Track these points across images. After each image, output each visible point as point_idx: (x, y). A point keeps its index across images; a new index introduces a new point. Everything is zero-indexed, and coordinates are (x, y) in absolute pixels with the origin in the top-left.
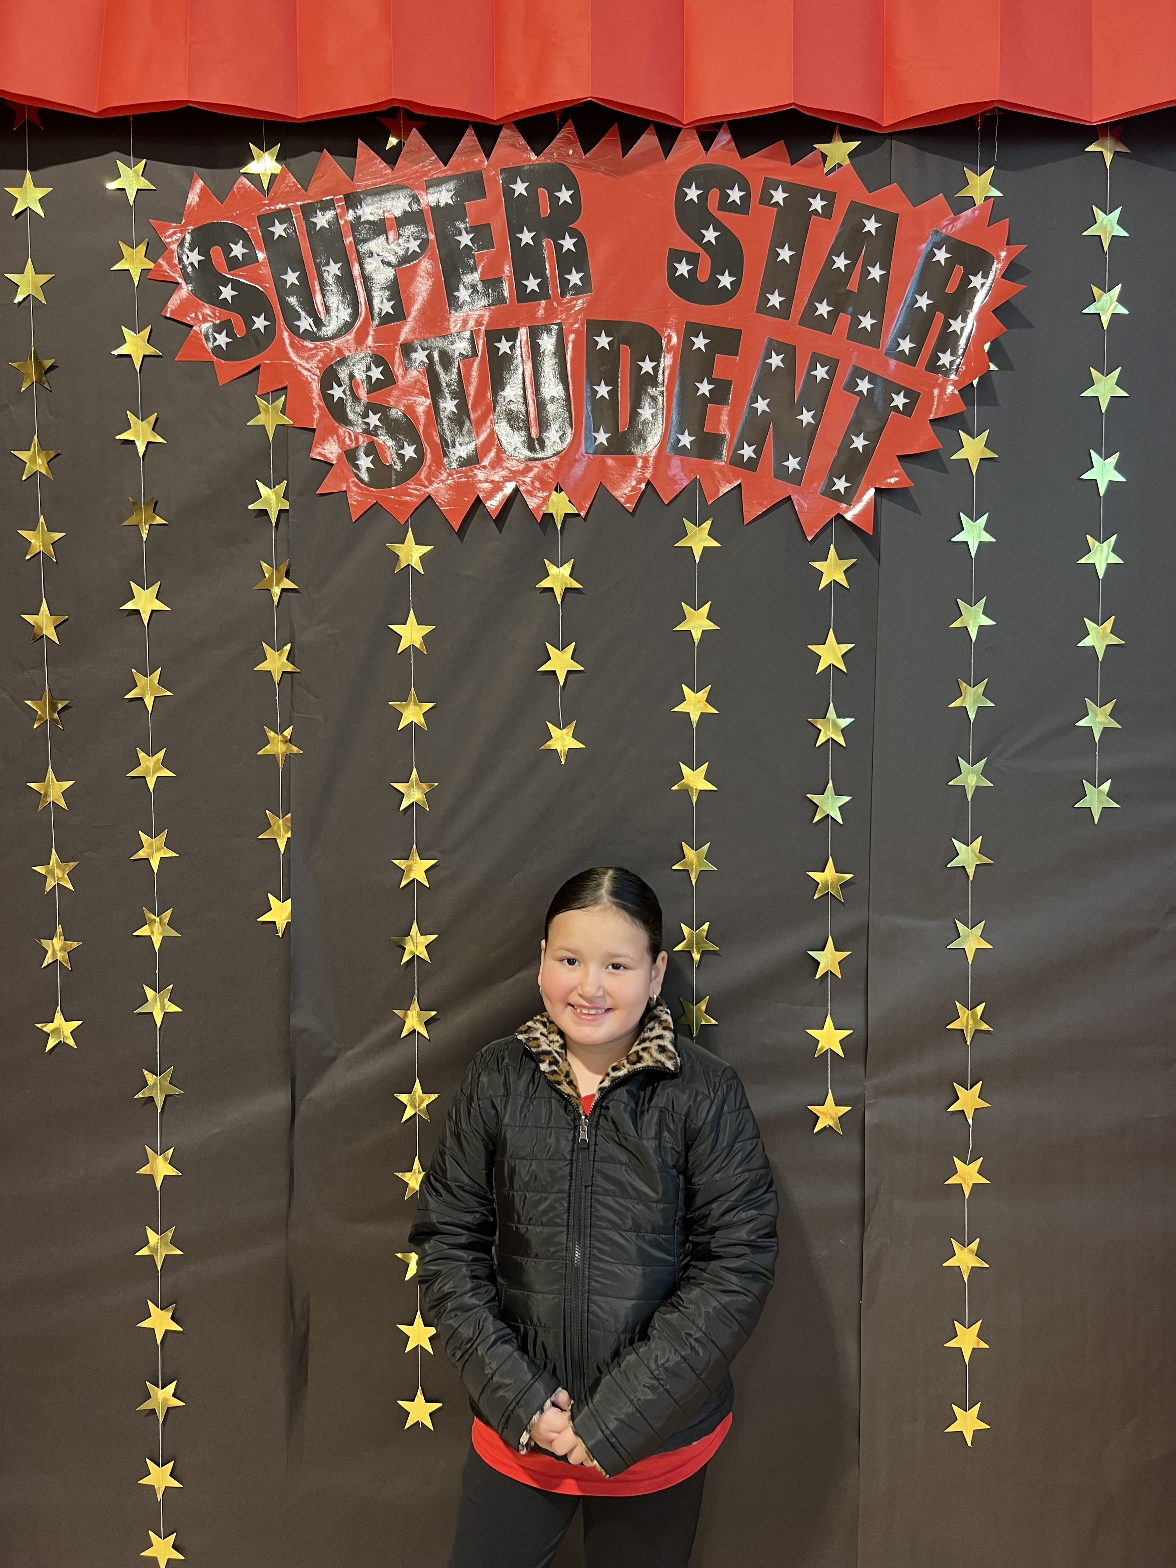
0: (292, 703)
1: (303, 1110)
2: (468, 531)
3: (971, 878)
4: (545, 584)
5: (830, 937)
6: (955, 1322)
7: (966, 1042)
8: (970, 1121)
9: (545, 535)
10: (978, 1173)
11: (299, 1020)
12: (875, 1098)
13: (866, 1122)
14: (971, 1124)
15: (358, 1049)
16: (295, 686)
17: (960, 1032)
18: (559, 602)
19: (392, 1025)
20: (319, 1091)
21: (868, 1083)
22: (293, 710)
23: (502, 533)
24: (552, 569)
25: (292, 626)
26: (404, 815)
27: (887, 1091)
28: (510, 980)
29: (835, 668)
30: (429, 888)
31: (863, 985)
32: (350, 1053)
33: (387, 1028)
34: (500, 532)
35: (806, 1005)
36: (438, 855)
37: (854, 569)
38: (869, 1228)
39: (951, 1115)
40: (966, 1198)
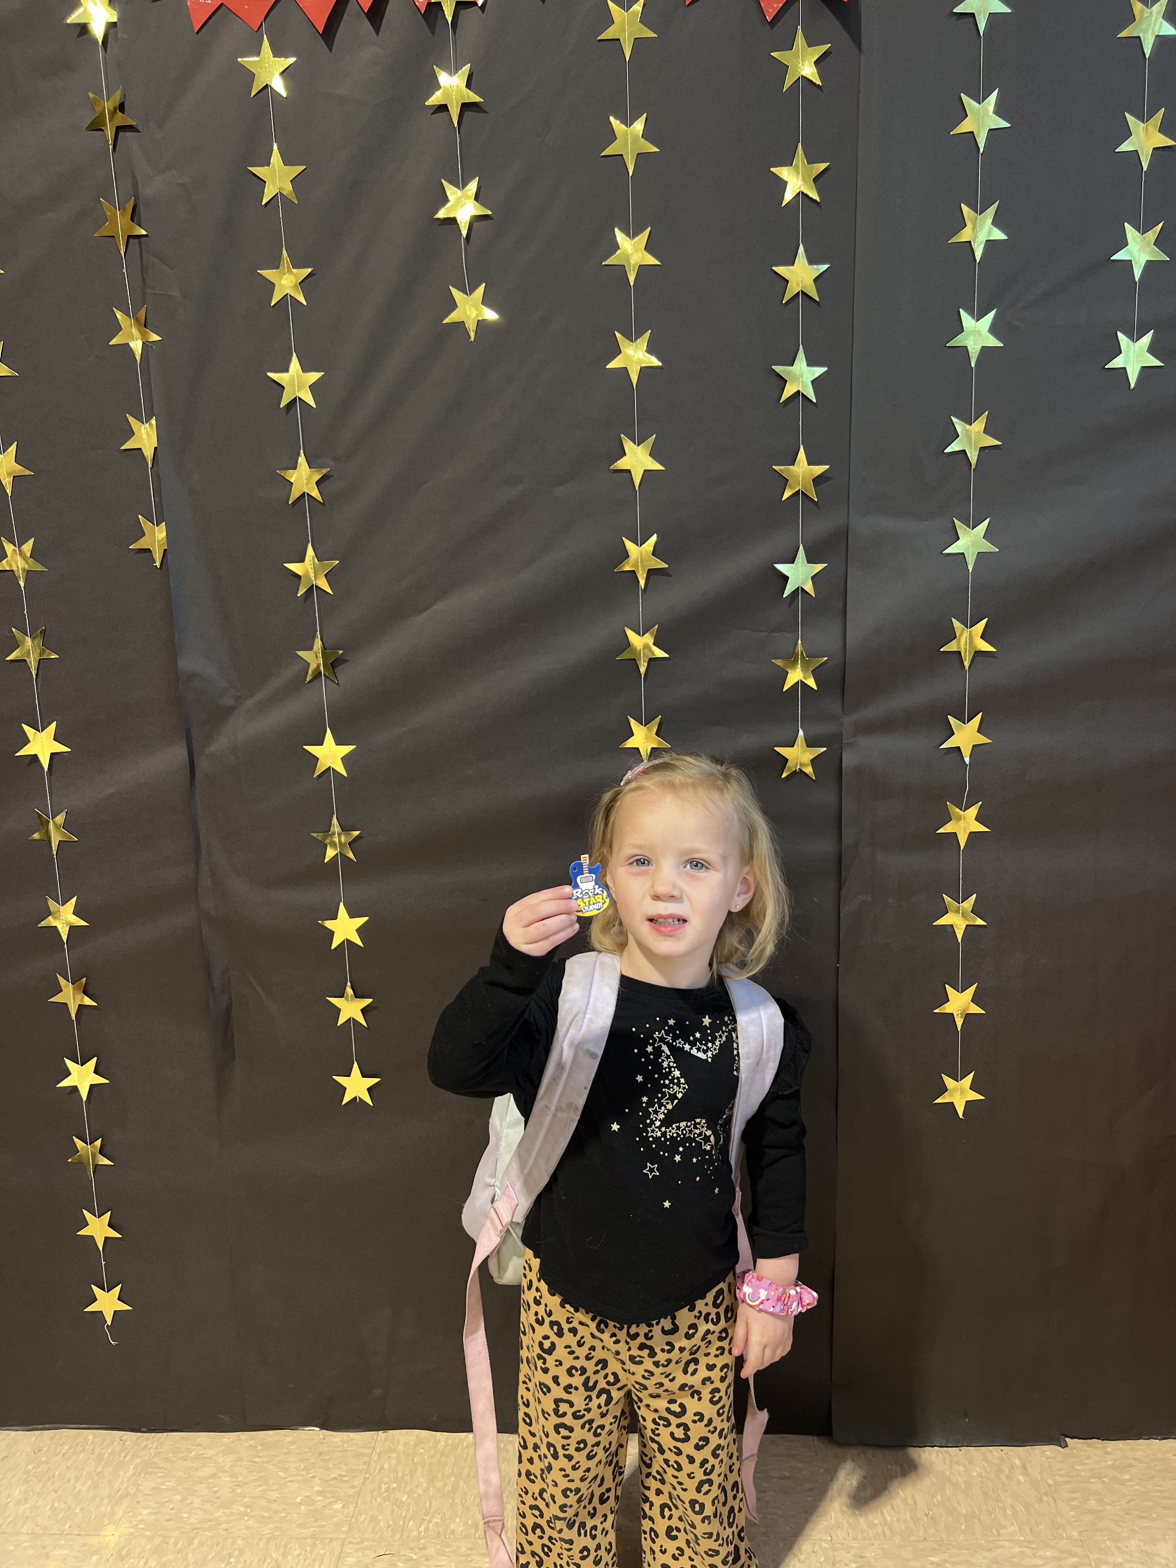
0: (142, 276)
1: (203, 765)
2: (337, 35)
3: (973, 467)
4: (435, 99)
5: (801, 545)
6: (946, 985)
7: (964, 667)
8: (967, 760)
9: (433, 32)
10: (975, 820)
11: (189, 663)
12: (854, 737)
13: (843, 766)
14: (967, 762)
15: (259, 696)
16: (144, 254)
17: (957, 655)
18: (456, 125)
19: (295, 668)
20: (220, 744)
21: (847, 720)
22: (145, 285)
23: (380, 35)
24: (444, 78)
25: (134, 177)
26: (287, 413)
27: (869, 728)
28: (426, 613)
29: (806, 200)
30: (323, 504)
31: (841, 605)
32: (250, 702)
33: (289, 672)
34: (377, 34)
35: (774, 631)
36: (332, 464)
37: (827, 59)
38: (847, 883)
39: (945, 754)
40: (962, 848)
